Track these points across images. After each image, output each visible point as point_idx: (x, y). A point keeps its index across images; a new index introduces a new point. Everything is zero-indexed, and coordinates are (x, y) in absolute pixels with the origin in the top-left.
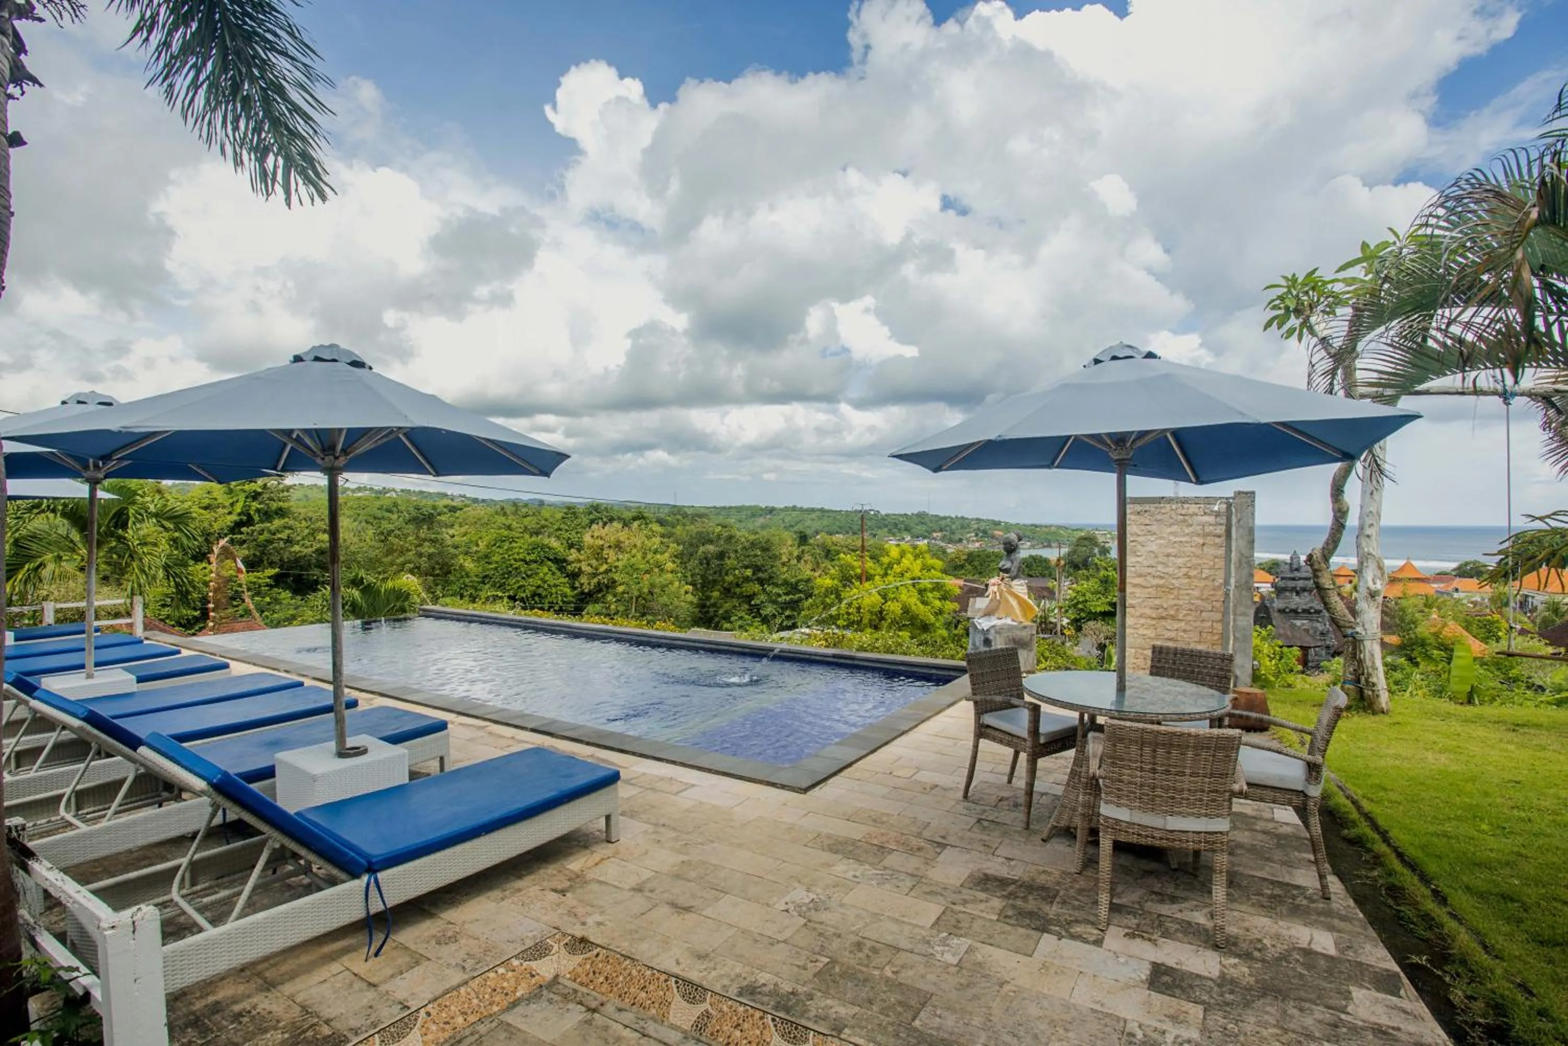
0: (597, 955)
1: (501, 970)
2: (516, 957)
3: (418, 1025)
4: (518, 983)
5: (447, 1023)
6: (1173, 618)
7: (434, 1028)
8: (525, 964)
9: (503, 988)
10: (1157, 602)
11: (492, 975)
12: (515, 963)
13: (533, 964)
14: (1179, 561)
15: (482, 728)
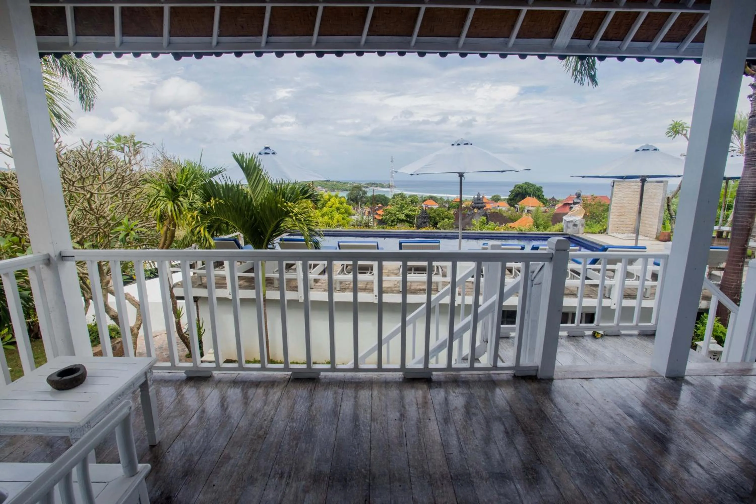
6: (623, 215)
10: (620, 211)
14: (627, 199)
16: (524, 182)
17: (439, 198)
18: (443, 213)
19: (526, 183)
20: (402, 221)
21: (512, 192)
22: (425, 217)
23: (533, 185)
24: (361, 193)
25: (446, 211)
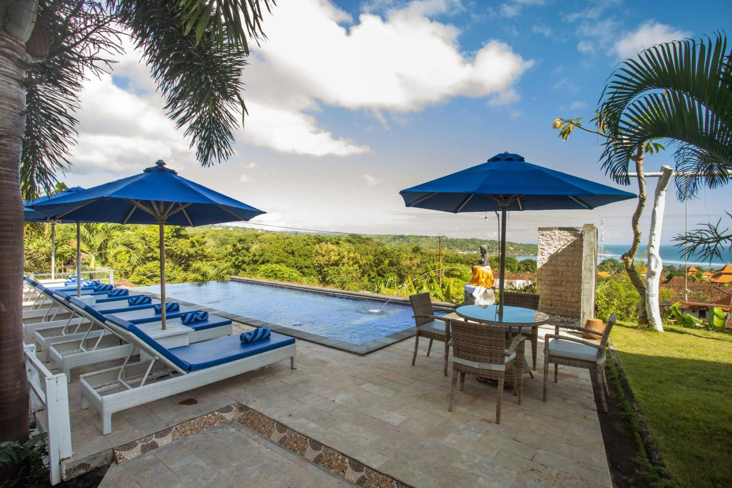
0: (250, 412)
1: (210, 415)
2: (217, 411)
3: (172, 432)
4: (216, 421)
5: (183, 433)
6: (560, 285)
7: (178, 434)
8: (220, 414)
9: (209, 422)
11: (206, 417)
12: (216, 413)
13: (224, 414)
14: (563, 258)
15: (237, 325)
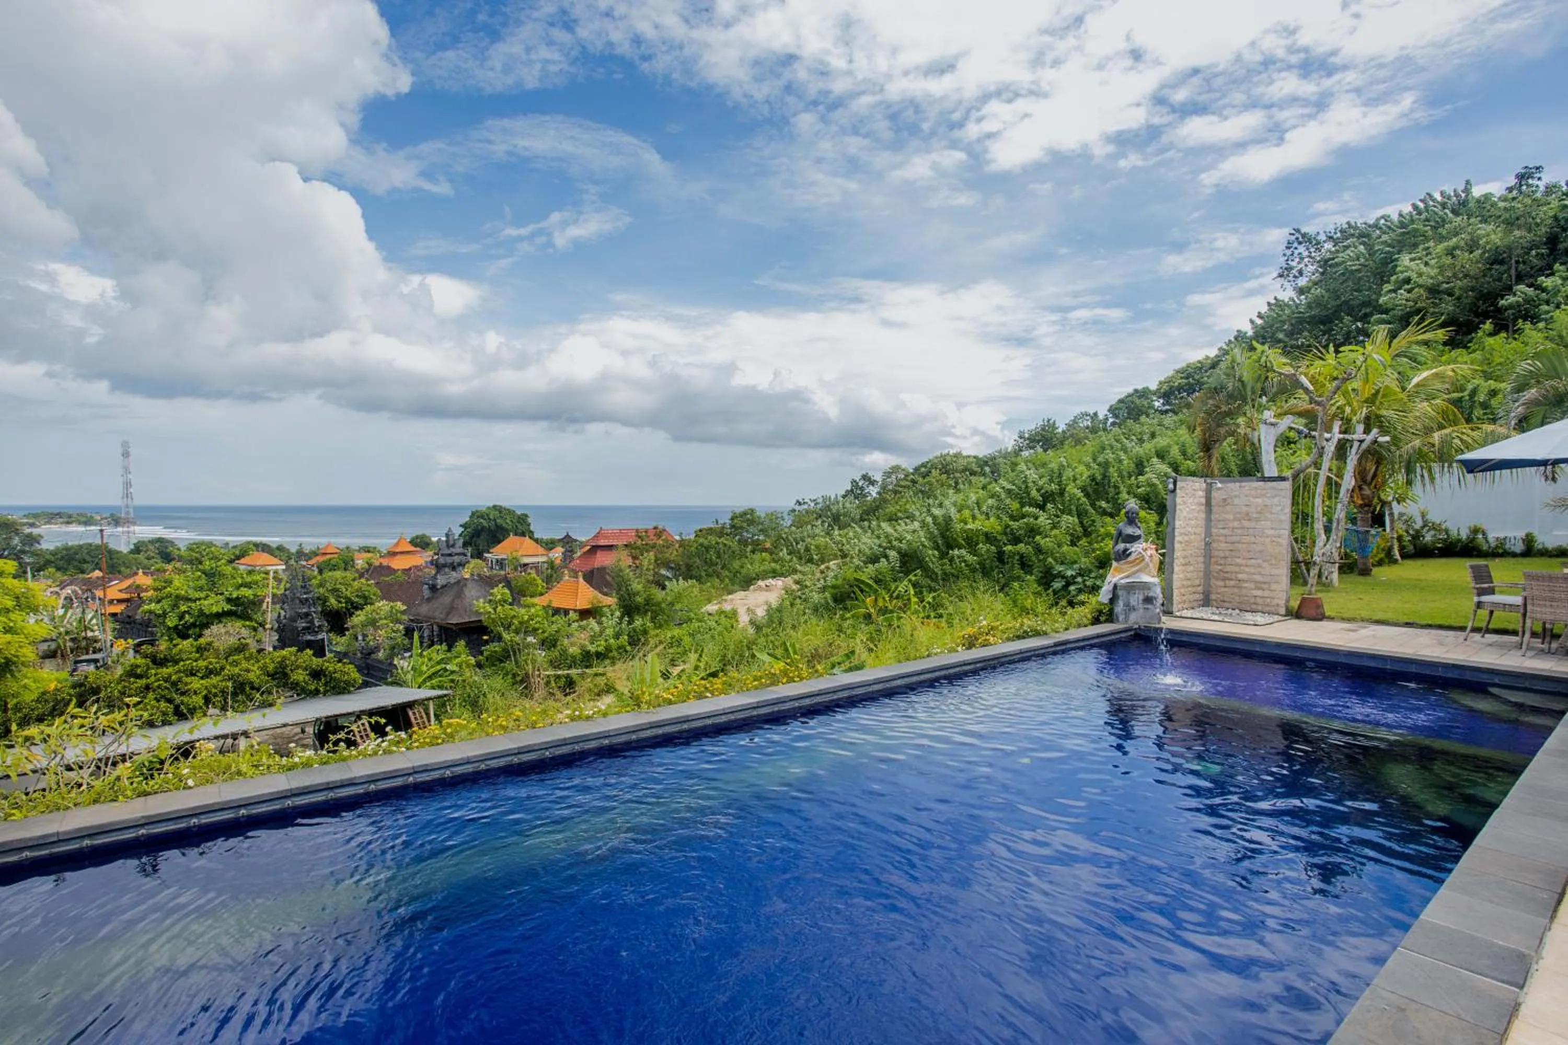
16: (491, 505)
17: (274, 546)
18: (347, 585)
19: (495, 507)
20: (219, 616)
21: (465, 526)
22: (307, 599)
23: (510, 512)
24: (16, 541)
25: (354, 580)
